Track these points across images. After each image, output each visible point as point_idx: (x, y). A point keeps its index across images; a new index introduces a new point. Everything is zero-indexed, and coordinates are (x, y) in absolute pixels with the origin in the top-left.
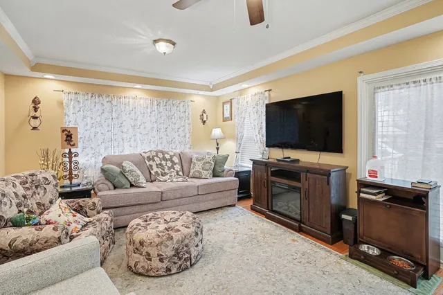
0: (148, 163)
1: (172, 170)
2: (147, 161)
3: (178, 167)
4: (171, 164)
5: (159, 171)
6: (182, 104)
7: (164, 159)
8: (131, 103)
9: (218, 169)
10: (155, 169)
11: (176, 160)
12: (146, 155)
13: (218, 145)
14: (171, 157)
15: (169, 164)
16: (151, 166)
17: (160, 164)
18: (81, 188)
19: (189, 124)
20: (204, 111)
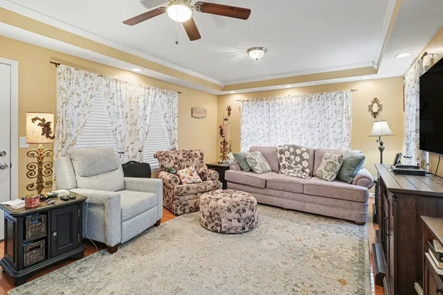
0: (279, 156)
1: (299, 165)
2: (278, 154)
3: (305, 164)
4: (299, 159)
5: (287, 164)
6: (338, 96)
7: (294, 154)
8: (284, 102)
9: (345, 173)
10: (284, 162)
11: (306, 156)
12: (279, 149)
13: (381, 144)
14: (303, 152)
15: (298, 159)
16: (281, 158)
17: (288, 158)
18: (222, 165)
19: (349, 119)
20: (376, 100)
